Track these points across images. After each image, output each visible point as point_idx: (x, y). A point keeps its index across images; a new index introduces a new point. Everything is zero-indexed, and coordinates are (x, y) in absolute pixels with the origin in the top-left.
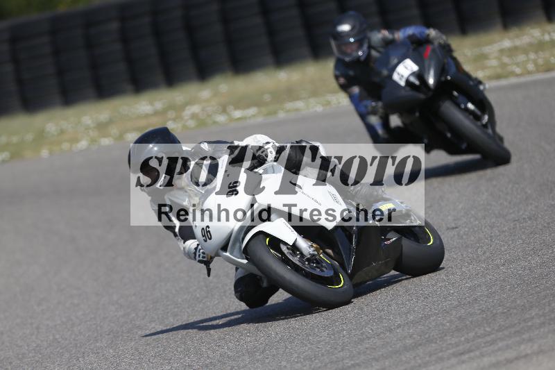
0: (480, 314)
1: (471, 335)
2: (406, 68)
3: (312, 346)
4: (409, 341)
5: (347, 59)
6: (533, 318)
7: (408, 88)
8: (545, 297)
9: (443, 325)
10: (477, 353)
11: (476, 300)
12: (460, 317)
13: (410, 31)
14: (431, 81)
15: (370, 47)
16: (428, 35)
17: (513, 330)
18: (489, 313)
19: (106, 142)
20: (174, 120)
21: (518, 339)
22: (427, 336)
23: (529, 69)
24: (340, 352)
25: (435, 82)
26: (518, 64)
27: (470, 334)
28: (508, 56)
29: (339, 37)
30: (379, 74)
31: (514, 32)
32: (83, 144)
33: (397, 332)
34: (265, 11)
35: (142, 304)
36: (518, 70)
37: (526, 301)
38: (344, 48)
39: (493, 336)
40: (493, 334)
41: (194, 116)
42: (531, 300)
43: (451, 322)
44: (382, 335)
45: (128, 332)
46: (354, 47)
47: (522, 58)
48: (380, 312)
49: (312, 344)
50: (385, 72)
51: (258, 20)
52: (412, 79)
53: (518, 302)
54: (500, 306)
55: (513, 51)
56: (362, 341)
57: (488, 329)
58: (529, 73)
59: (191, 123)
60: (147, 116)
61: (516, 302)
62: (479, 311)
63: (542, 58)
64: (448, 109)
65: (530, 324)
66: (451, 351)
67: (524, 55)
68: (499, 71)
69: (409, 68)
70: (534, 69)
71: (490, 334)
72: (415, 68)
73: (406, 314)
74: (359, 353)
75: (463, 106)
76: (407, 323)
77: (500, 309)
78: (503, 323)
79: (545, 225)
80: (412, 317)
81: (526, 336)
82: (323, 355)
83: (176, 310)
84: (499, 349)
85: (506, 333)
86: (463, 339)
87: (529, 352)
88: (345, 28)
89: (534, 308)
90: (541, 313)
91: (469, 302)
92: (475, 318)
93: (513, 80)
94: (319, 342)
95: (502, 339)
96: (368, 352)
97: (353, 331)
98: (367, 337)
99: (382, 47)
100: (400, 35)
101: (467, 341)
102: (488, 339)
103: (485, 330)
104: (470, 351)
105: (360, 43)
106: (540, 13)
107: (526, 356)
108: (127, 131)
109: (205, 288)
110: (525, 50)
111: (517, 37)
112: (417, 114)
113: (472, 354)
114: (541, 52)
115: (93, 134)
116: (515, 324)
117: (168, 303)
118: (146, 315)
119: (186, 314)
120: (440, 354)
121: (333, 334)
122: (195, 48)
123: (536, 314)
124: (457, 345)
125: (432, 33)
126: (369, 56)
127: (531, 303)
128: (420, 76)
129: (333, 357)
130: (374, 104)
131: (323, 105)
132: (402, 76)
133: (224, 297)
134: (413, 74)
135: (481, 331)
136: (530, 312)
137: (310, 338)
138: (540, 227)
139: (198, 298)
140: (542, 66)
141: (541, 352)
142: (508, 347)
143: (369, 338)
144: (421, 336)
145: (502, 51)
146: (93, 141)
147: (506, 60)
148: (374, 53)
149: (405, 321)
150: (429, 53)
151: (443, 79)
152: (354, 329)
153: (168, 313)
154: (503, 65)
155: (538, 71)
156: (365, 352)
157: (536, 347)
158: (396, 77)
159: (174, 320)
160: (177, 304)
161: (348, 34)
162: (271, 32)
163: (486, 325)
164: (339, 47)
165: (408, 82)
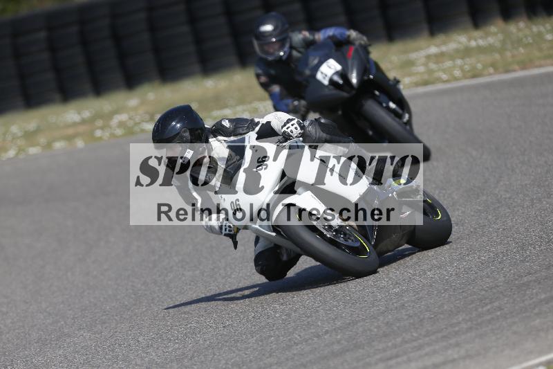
0: (407, 319)
1: (399, 340)
2: (330, 67)
3: (241, 353)
4: (336, 347)
5: (270, 58)
6: (460, 323)
7: (331, 87)
8: (472, 302)
9: (371, 331)
10: (405, 358)
11: (403, 305)
12: (388, 322)
13: (330, 32)
14: (354, 81)
15: (292, 47)
16: (349, 36)
17: (440, 335)
18: (416, 318)
19: (33, 150)
20: (102, 128)
21: (444, 344)
22: (354, 342)
23: (456, 76)
24: (267, 358)
25: (357, 82)
26: (444, 71)
27: (397, 340)
28: (435, 63)
29: (262, 37)
30: (301, 74)
31: (440, 38)
32: (12, 153)
33: (325, 339)
34: (193, 20)
35: (70, 312)
36: (444, 77)
37: (452, 306)
38: (266, 48)
39: (420, 341)
40: (420, 339)
41: (121, 124)
42: (458, 305)
43: (378, 327)
44: (310, 341)
45: (57, 340)
46: (276, 47)
47: (448, 64)
48: (308, 317)
49: (240, 351)
50: (307, 72)
51: (185, 29)
52: (336, 78)
53: (446, 307)
54: (427, 311)
55: (440, 57)
56: (289, 347)
57: (415, 335)
58: (456, 79)
59: (119, 132)
60: (75, 124)
61: (443, 307)
62: (406, 317)
63: (469, 63)
64: (371, 107)
65: (457, 329)
66: (378, 357)
67: (451, 62)
68: (426, 77)
69: (333, 67)
70: (461, 75)
71: (416, 339)
72: (339, 67)
73: (334, 320)
74: (287, 360)
75: (384, 105)
76: (335, 329)
77: (428, 315)
78: (430, 329)
79: (472, 230)
80: (339, 323)
81: (453, 341)
82: (251, 361)
83: (104, 317)
84: (427, 354)
85: (433, 338)
86: (390, 344)
87: (456, 356)
88: (268, 28)
89: (461, 313)
90: (467, 318)
91: (396, 308)
92: (402, 324)
93: (440, 86)
94: (247, 349)
95: (429, 344)
96: (296, 358)
97: (282, 338)
98: (295, 343)
99: (303, 48)
100: (320, 36)
101: (395, 346)
102: (415, 344)
103: (412, 336)
104: (397, 356)
105: (282, 42)
106: (467, 20)
107: (454, 360)
108: (55, 140)
109: (133, 296)
110: (452, 57)
111: (444, 43)
112: (340, 112)
113: (399, 360)
114: (468, 59)
115: (21, 142)
116: (443, 329)
117: (96, 311)
118: (75, 322)
119: (114, 321)
120: (367, 360)
121: (262, 341)
122: (122, 56)
123: (463, 320)
124: (384, 350)
125: (353, 34)
126: (290, 56)
127: (458, 307)
128: (343, 75)
129: (261, 363)
130: (296, 103)
131: (250, 112)
132: (326, 76)
133: (152, 305)
134: (337, 73)
135: (408, 337)
136: (456, 317)
137: (239, 344)
138: (466, 232)
139: (126, 306)
140: (469, 71)
141: (468, 356)
142: (435, 352)
143: (297, 344)
144: (348, 342)
145: (428, 57)
146: (20, 150)
147: (433, 66)
148: (295, 53)
149: (332, 326)
150: (352, 53)
151: (366, 78)
152: (282, 336)
153: (96, 320)
154: (430, 72)
155: (465, 77)
156: (293, 358)
157: (463, 352)
158: (319, 76)
159: (102, 327)
160: (105, 312)
161: (270, 34)
162: (199, 41)
163: (412, 330)
164: (261, 46)
165: (332, 81)
